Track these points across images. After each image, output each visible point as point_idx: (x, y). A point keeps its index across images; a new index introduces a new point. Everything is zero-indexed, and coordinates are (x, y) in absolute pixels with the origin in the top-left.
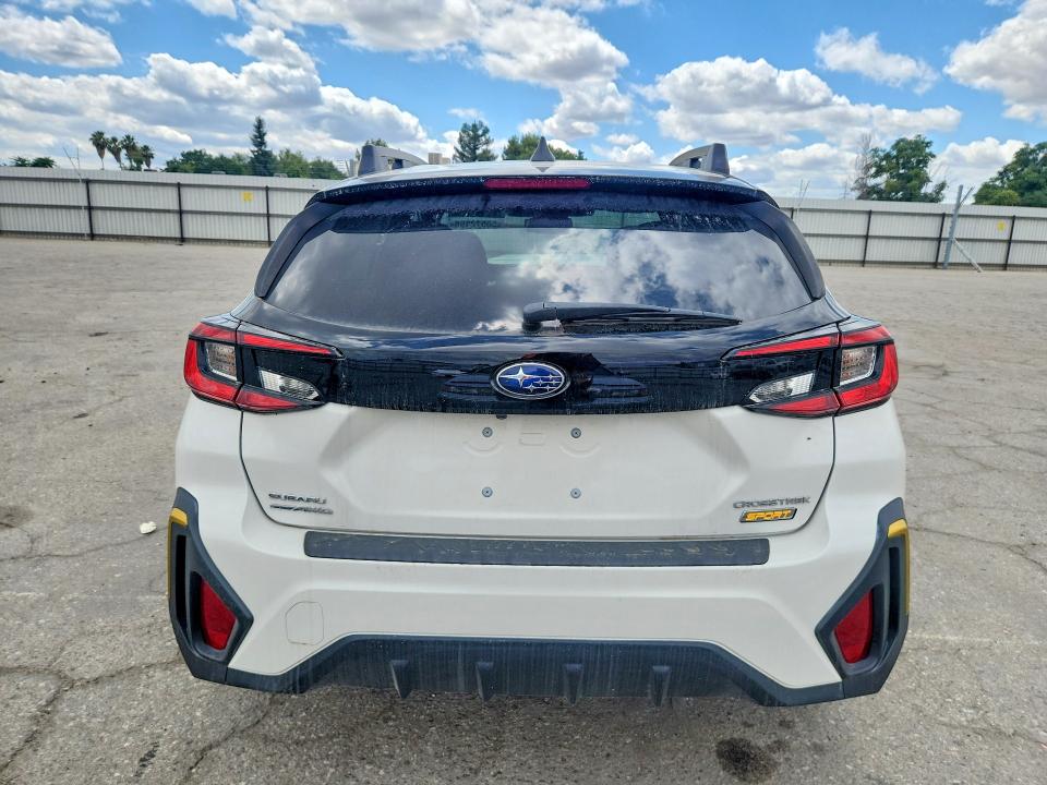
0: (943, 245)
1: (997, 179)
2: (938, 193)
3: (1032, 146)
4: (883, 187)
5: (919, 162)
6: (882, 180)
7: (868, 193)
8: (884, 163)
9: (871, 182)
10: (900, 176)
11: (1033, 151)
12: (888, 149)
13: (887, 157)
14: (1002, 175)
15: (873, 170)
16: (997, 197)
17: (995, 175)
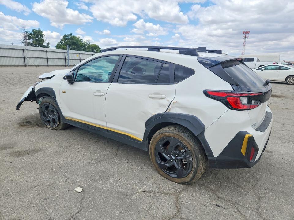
0: (67, 61)
1: (60, 43)
2: (48, 45)
3: (67, 35)
4: (32, 43)
5: (41, 36)
6: (31, 41)
7: (29, 44)
8: (30, 36)
9: (28, 41)
10: (36, 40)
11: (67, 36)
12: (31, 32)
13: (31, 34)
14: (61, 41)
15: (27, 38)
16: (62, 47)
17: (60, 42)
